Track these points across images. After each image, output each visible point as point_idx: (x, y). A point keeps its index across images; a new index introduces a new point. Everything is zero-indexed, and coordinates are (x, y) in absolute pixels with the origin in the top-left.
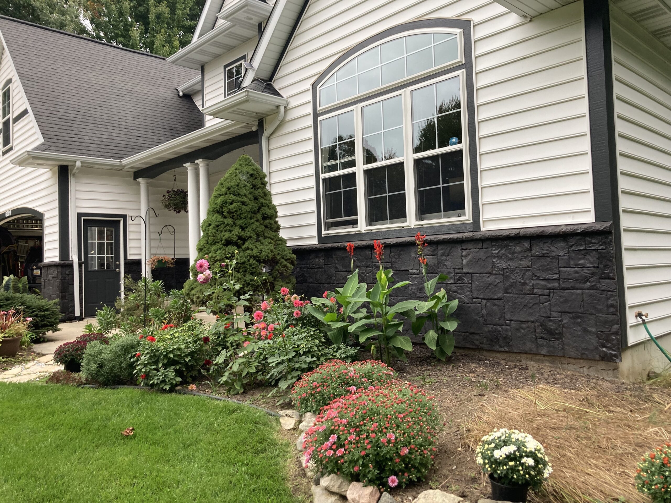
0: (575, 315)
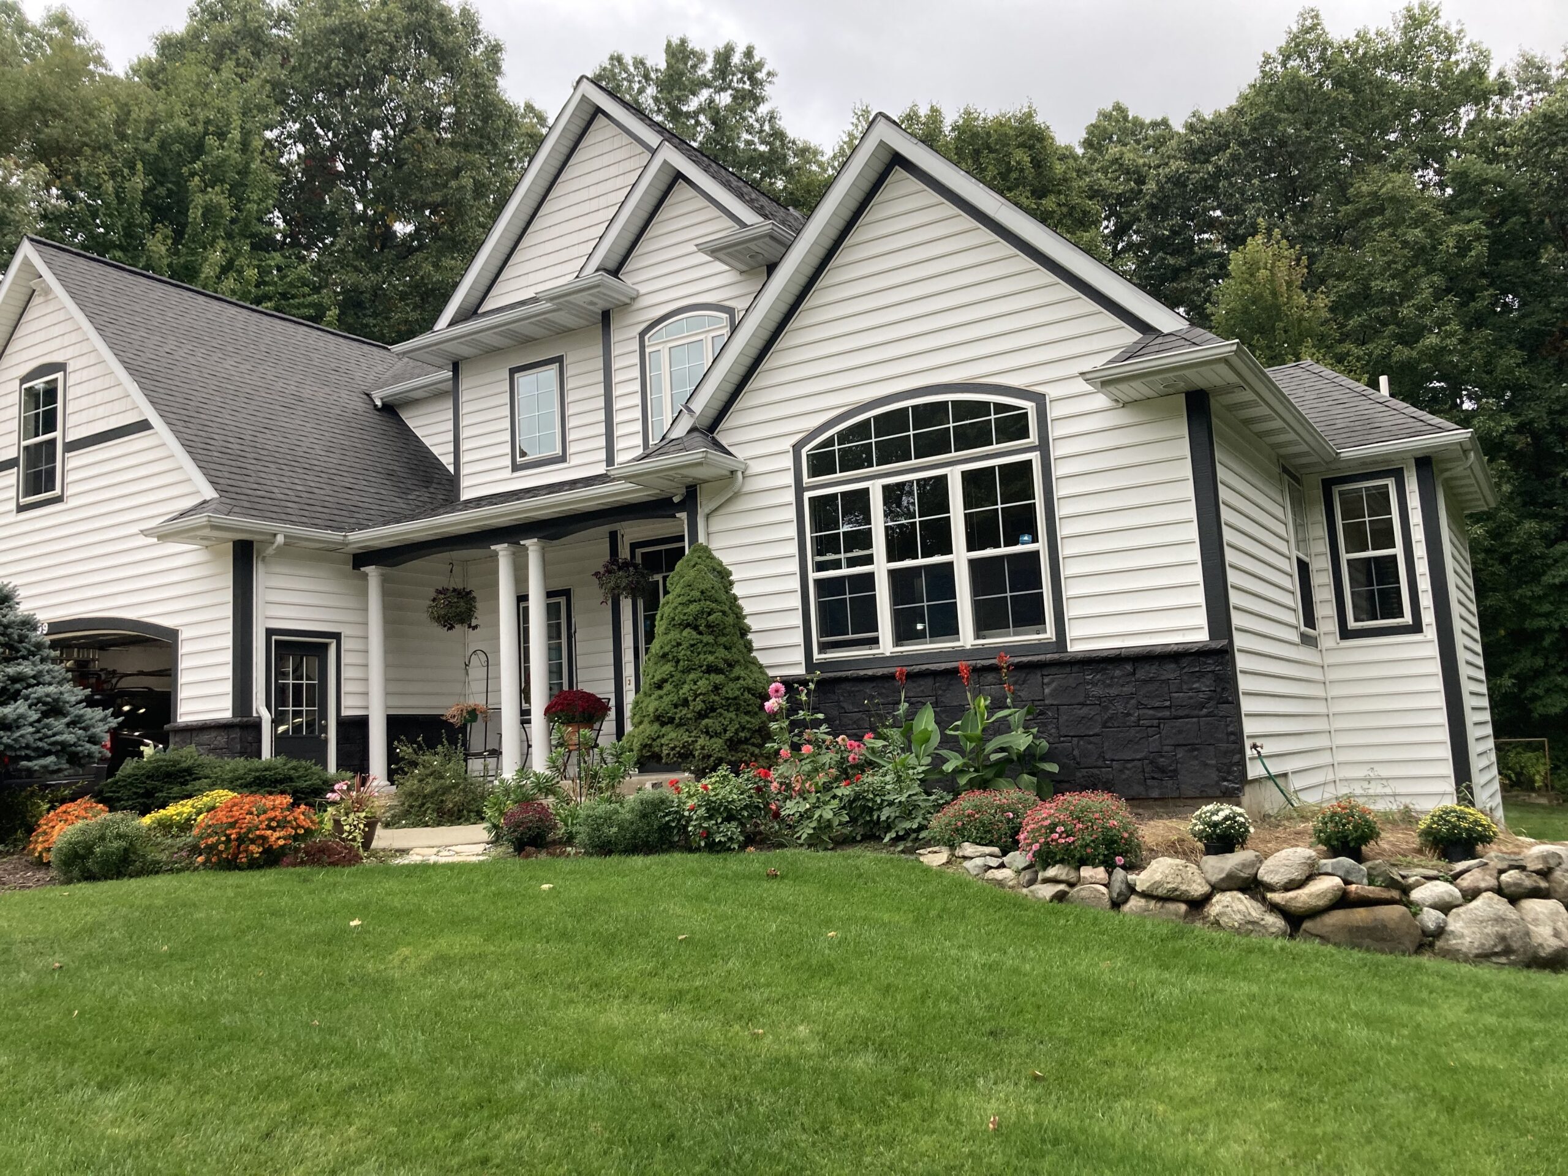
0: (1193, 747)
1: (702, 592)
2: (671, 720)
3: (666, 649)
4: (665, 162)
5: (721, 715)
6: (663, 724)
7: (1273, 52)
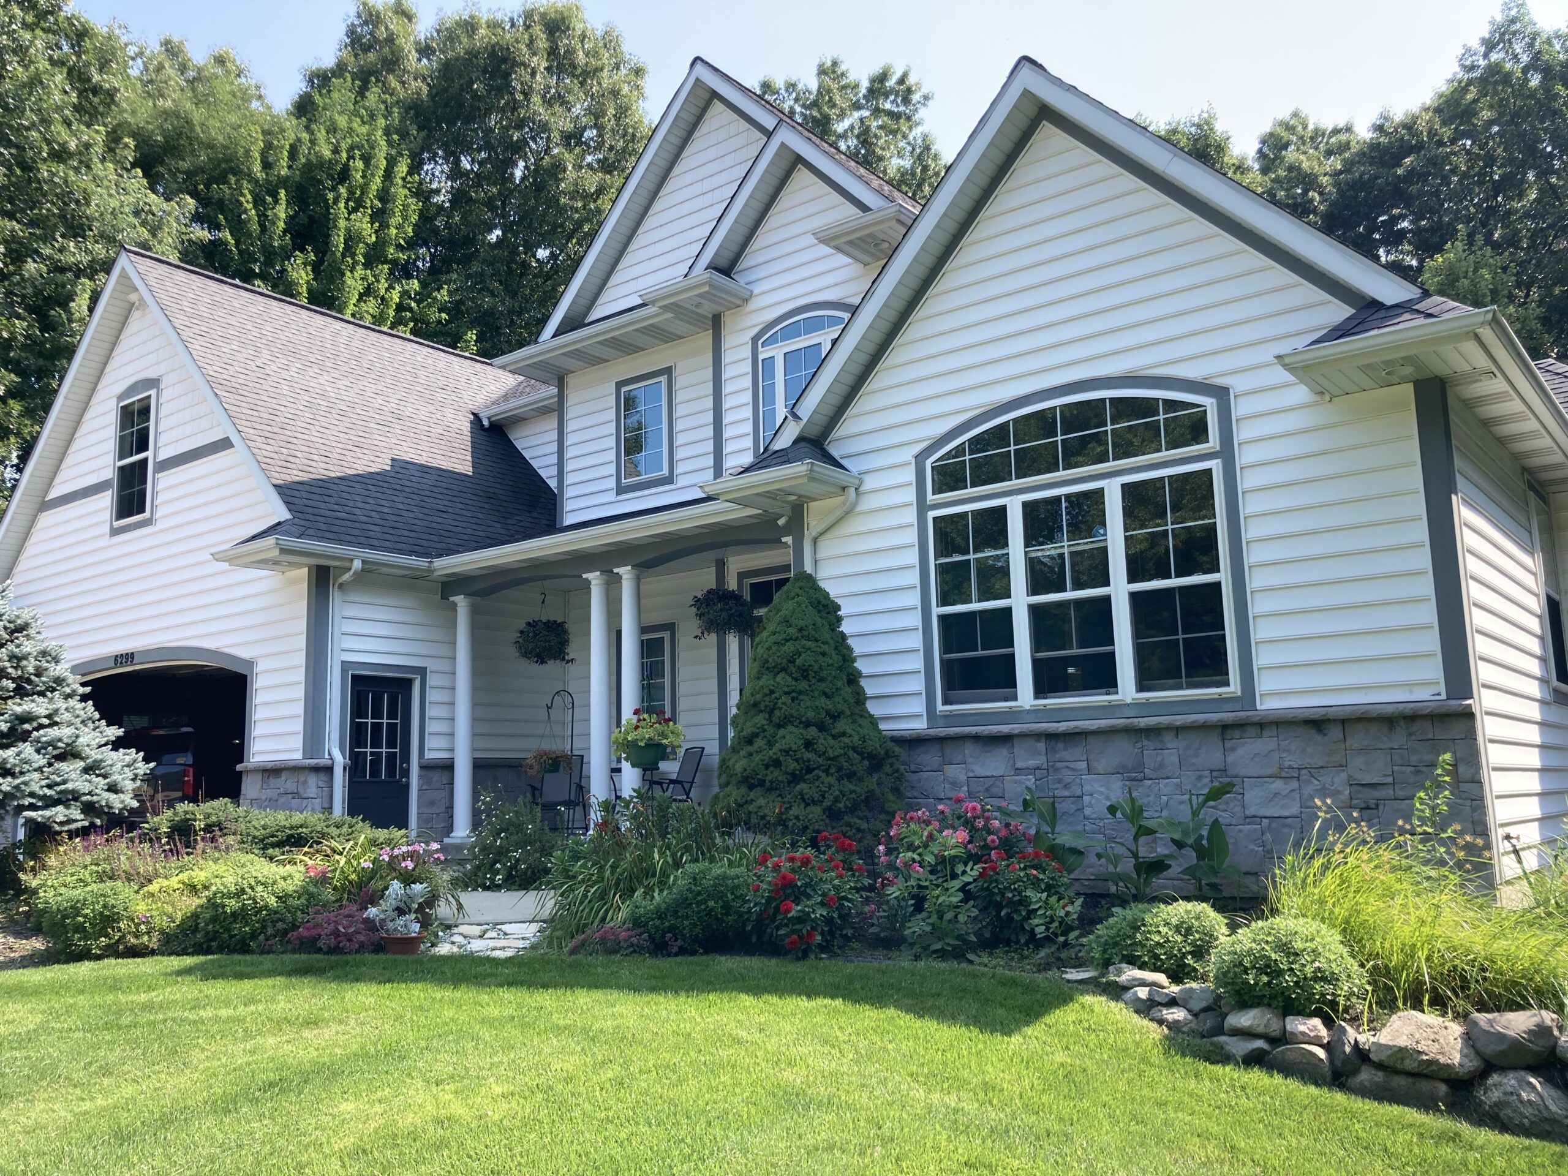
1: (801, 630)
2: (762, 783)
3: (758, 697)
4: (783, 144)
5: (818, 777)
6: (751, 787)
7: (1475, 44)
